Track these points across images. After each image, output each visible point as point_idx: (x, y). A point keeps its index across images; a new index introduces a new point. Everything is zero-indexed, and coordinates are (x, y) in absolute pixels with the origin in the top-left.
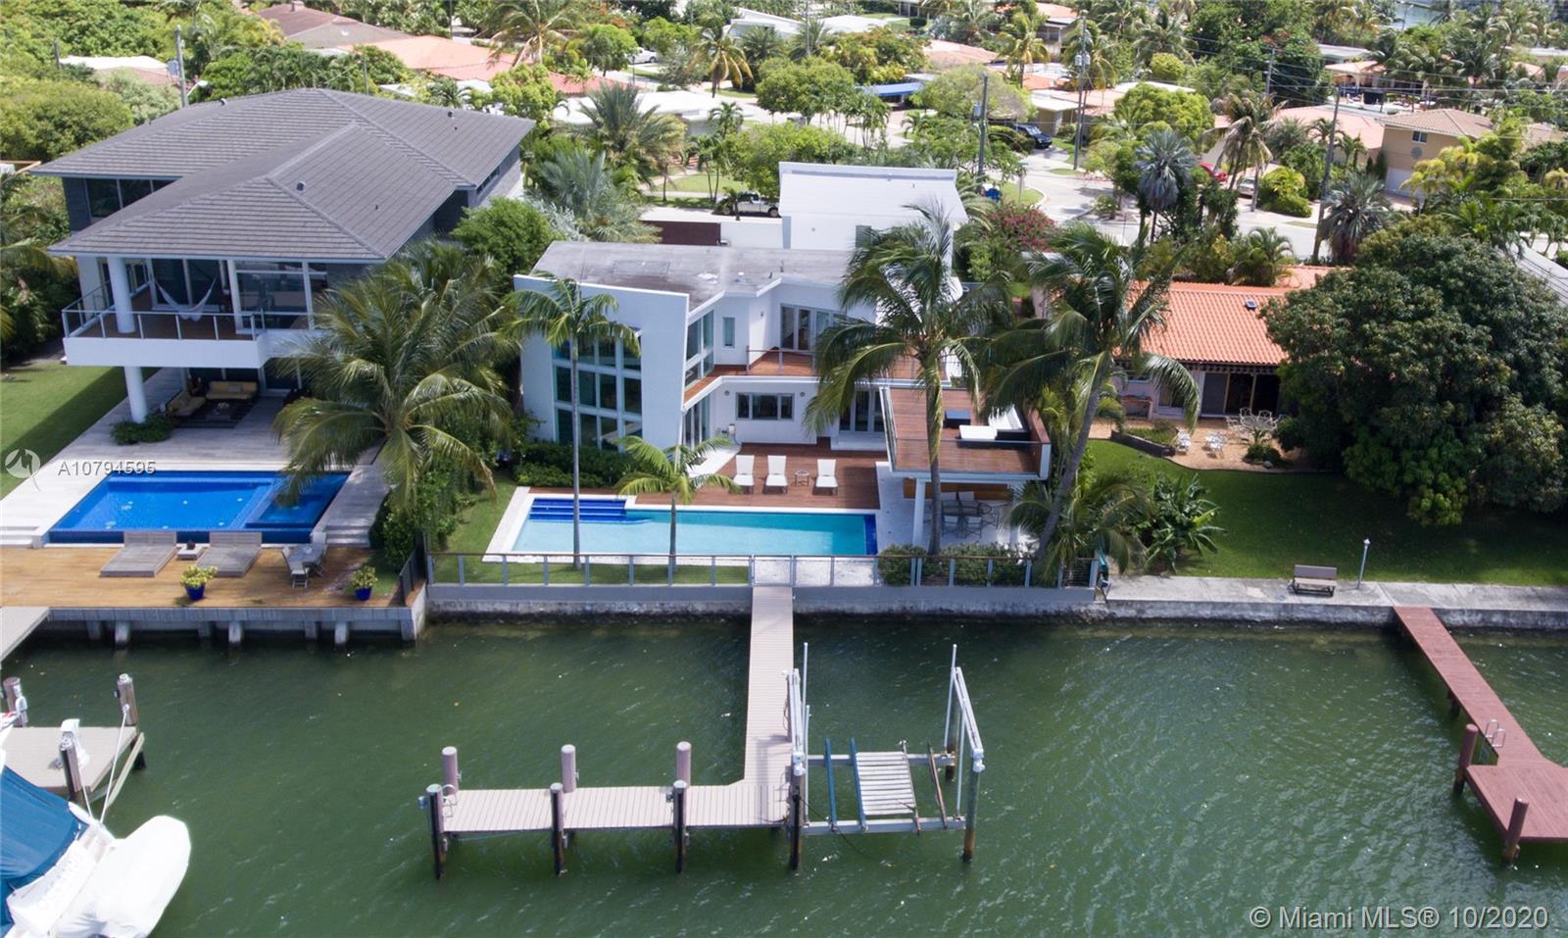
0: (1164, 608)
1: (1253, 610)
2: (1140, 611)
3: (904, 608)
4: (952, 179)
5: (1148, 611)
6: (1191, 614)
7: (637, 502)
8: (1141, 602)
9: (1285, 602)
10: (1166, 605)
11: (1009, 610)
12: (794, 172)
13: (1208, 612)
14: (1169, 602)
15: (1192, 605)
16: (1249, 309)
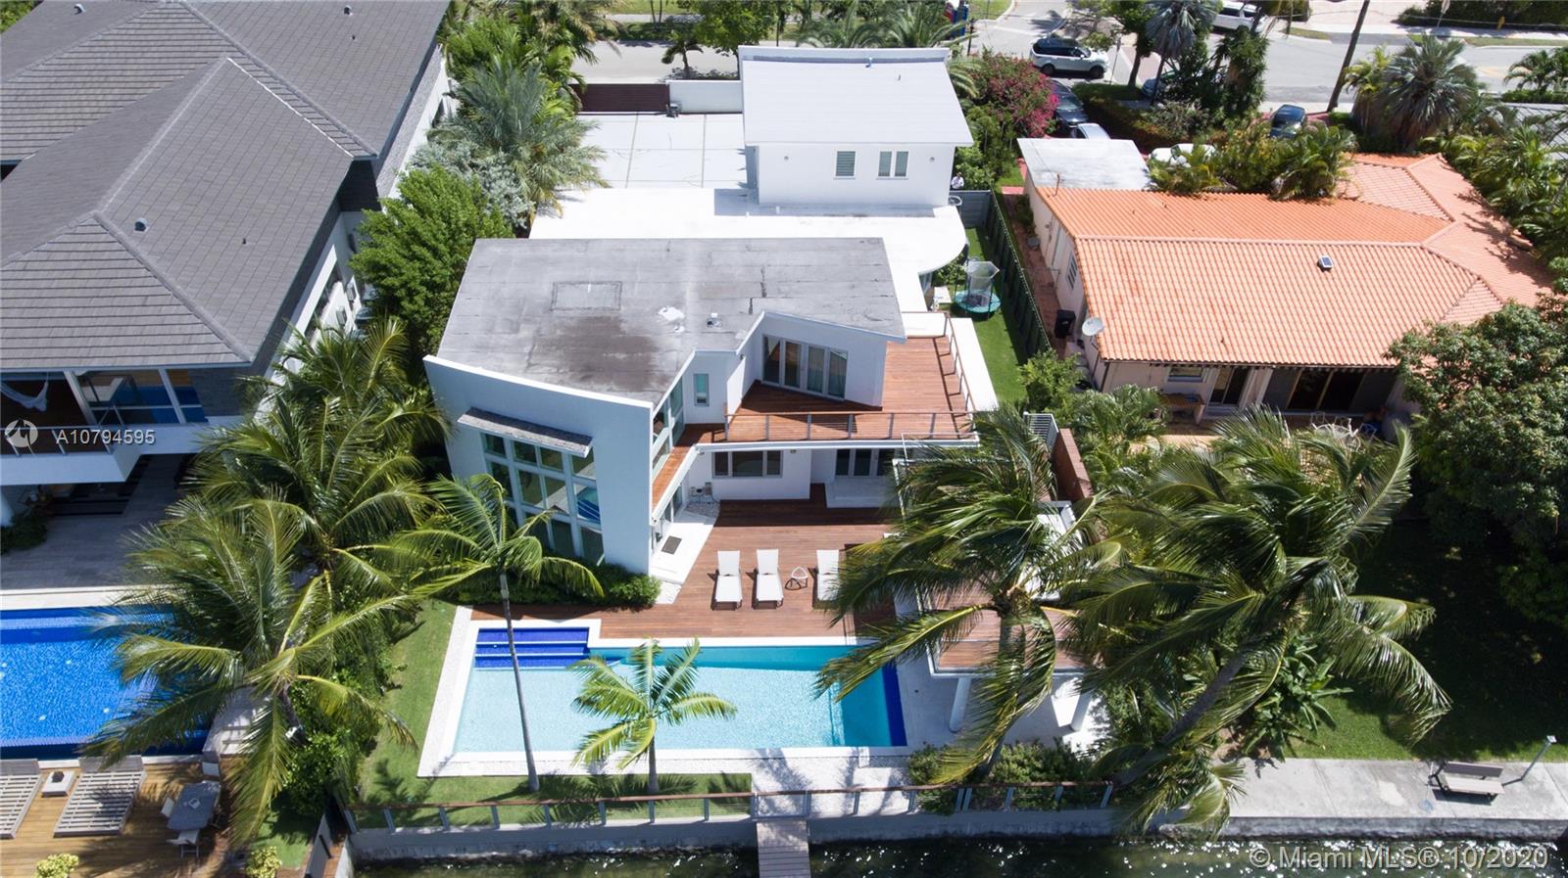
0: (1276, 825)
1: (1390, 826)
2: (1243, 829)
3: (946, 832)
4: (942, 60)
5: (1255, 829)
6: (1311, 832)
7: (604, 634)
8: (1246, 819)
9: (1434, 815)
10: (1280, 822)
11: (1078, 831)
12: (756, 58)
13: (1332, 829)
14: (1283, 819)
15: (1312, 822)
16: (1323, 269)
